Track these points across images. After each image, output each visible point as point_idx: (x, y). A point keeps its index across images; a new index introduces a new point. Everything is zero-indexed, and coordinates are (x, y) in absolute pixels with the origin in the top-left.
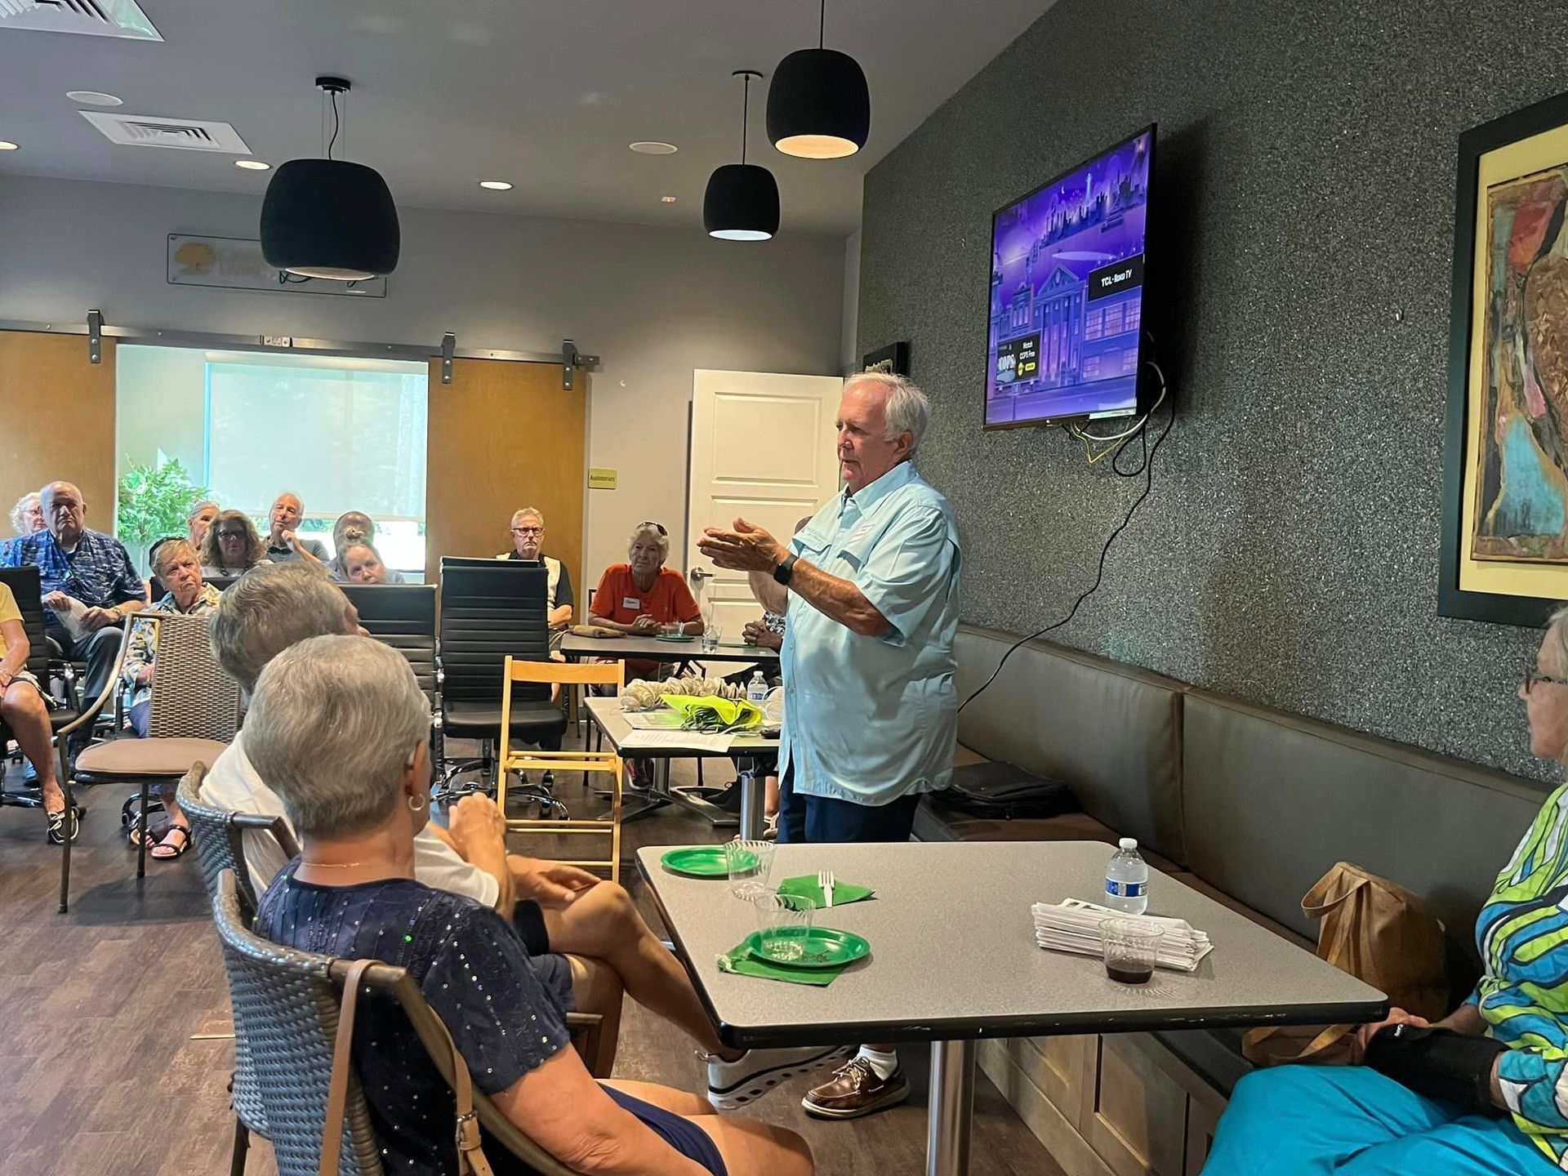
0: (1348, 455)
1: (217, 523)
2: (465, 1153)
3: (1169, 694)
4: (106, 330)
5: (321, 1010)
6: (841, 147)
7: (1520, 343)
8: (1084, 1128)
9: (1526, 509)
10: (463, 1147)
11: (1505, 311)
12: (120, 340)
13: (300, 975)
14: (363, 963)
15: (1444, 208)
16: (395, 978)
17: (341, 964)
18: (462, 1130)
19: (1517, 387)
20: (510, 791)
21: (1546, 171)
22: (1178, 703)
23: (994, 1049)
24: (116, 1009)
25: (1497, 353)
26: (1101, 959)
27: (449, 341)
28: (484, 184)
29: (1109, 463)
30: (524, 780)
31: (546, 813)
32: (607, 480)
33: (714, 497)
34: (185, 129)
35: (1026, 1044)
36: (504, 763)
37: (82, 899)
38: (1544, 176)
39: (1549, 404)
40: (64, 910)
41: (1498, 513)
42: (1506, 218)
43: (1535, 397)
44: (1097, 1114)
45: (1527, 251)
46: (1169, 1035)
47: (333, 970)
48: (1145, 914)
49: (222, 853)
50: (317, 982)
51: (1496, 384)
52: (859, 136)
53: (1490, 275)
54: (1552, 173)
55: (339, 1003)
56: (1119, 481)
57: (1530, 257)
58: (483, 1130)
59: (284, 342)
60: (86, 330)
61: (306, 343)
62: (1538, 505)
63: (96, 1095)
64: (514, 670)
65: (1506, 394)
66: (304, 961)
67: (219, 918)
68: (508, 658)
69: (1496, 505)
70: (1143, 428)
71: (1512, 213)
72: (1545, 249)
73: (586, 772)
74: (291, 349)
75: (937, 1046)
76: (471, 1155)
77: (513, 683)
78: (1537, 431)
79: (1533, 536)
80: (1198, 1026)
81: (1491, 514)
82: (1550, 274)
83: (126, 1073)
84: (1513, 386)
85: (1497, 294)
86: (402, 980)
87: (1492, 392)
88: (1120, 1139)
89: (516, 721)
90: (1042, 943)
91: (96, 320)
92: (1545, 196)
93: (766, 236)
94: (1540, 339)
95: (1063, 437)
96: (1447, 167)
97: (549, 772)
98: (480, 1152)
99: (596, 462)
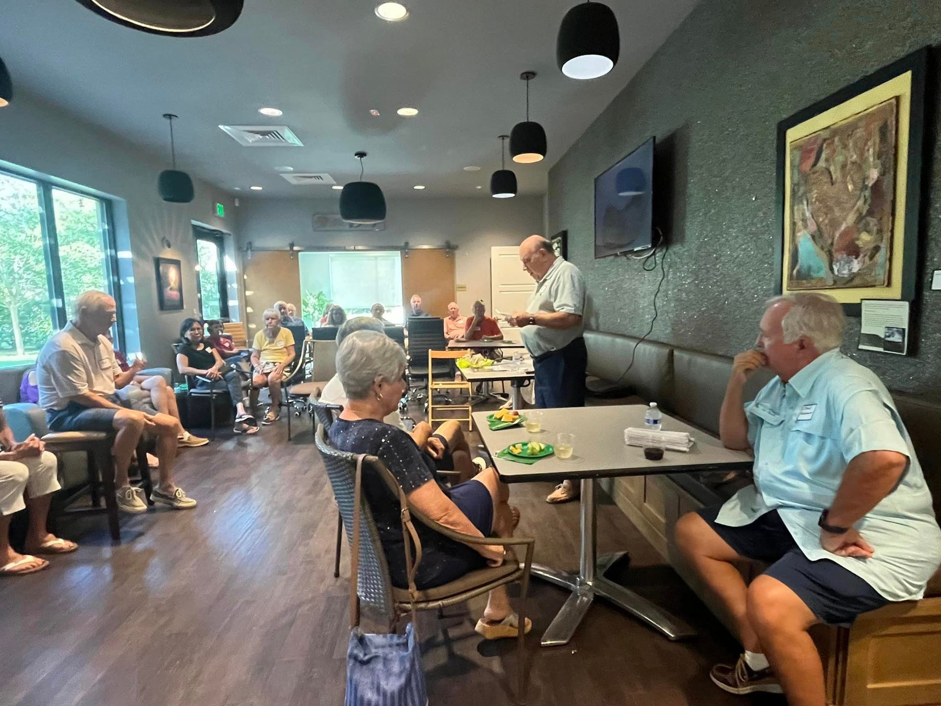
0: (735, 255)
1: (333, 310)
2: (405, 523)
3: (668, 350)
4: (295, 248)
5: (350, 472)
6: (537, 157)
7: (805, 203)
8: (640, 508)
9: (810, 268)
10: (404, 520)
11: (799, 191)
12: (299, 251)
13: (342, 460)
14: (363, 455)
15: (772, 153)
16: (374, 460)
17: (355, 455)
18: (403, 514)
19: (804, 220)
20: (433, 397)
21: (815, 132)
22: (671, 354)
23: (604, 482)
24: (306, 472)
25: (796, 208)
26: (641, 447)
27: (407, 244)
28: (416, 188)
29: (641, 267)
30: (439, 392)
31: (447, 403)
32: (463, 288)
33: (501, 292)
34: (315, 177)
35: (617, 479)
36: (430, 386)
37: (296, 436)
38: (814, 135)
39: (818, 226)
40: (290, 440)
41: (798, 272)
42: (798, 154)
43: (812, 224)
44: (646, 504)
45: (807, 166)
46: (672, 475)
47: (353, 458)
48: (661, 430)
49: (324, 418)
50: (348, 462)
51: (796, 221)
52: (543, 153)
53: (792, 178)
54: (818, 133)
55: (356, 470)
56: (646, 273)
57: (808, 169)
58: (411, 514)
59: (352, 248)
60: (288, 248)
61: (360, 248)
62: (815, 268)
63: (299, 500)
64: (432, 354)
65: (800, 224)
66: (343, 455)
67: (316, 440)
68: (430, 350)
69: (797, 267)
70: (654, 252)
71: (800, 152)
72: (815, 164)
73: (461, 389)
74: (355, 250)
75: (582, 480)
76: (407, 524)
77: (432, 359)
78: (813, 237)
79: (813, 279)
80: (682, 472)
81: (795, 272)
82: (817, 174)
83: (309, 492)
84: (803, 220)
85: (795, 185)
86: (376, 461)
87: (794, 224)
88: (654, 513)
89: (435, 372)
90: (627, 443)
91: (292, 245)
92: (815, 142)
93: (512, 195)
94: (814, 200)
95: (624, 258)
96: (773, 136)
97: (448, 389)
98: (410, 522)
99: (459, 281)
